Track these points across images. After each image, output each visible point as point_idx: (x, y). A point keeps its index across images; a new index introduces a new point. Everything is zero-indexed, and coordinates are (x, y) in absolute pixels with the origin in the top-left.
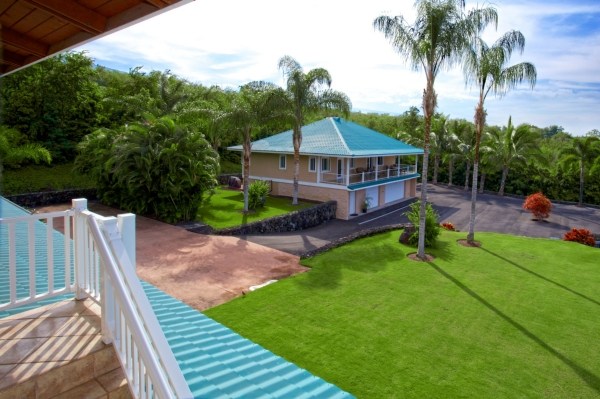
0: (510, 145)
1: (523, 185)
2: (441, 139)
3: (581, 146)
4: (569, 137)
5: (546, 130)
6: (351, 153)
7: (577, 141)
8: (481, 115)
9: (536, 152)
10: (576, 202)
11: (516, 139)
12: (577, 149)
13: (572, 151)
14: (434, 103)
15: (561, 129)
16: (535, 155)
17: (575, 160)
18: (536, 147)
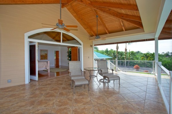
0: (130, 55)
1: (133, 64)
2: (114, 55)
3: (145, 55)
4: (142, 53)
5: (136, 52)
6: (99, 58)
7: (144, 54)
8: (126, 50)
9: (135, 57)
10: (145, 67)
11: (131, 54)
12: (144, 56)
13: (143, 56)
14: (118, 48)
15: (140, 52)
16: (135, 58)
17: (144, 58)
18: (135, 56)
